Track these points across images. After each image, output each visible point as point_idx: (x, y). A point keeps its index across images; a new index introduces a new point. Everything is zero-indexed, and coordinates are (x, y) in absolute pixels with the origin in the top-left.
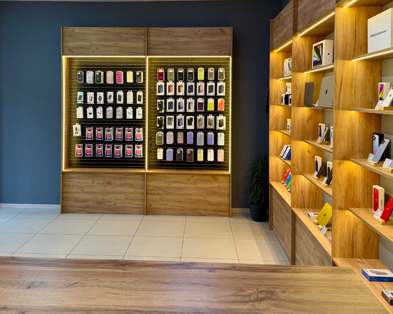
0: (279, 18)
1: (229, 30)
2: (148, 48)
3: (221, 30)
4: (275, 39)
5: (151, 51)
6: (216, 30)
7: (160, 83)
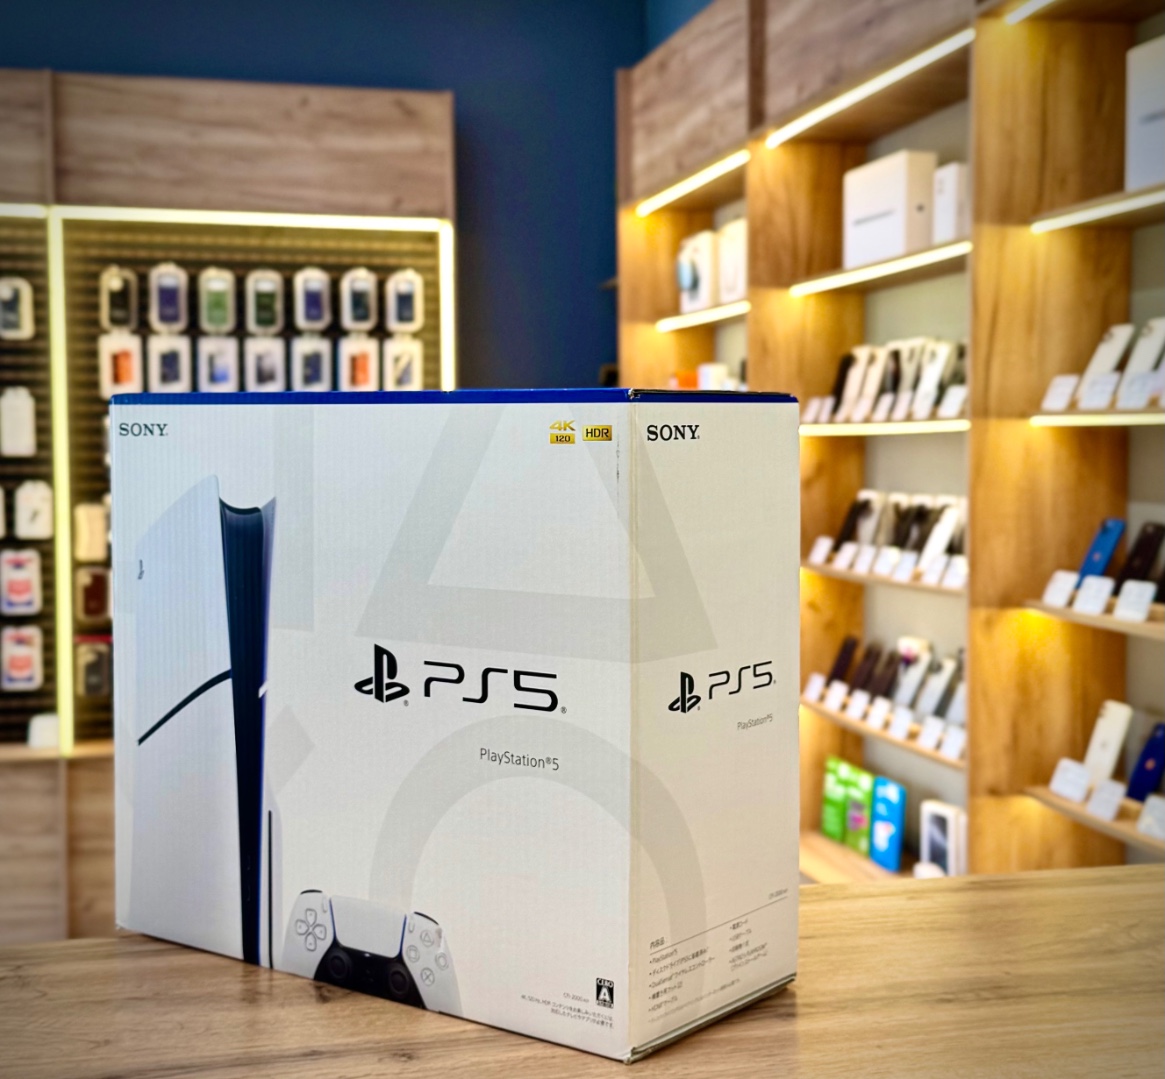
0: (663, 66)
1: (437, 108)
2: (60, 173)
3: (400, 104)
4: (642, 154)
5: (73, 186)
6: (378, 102)
7: (117, 341)
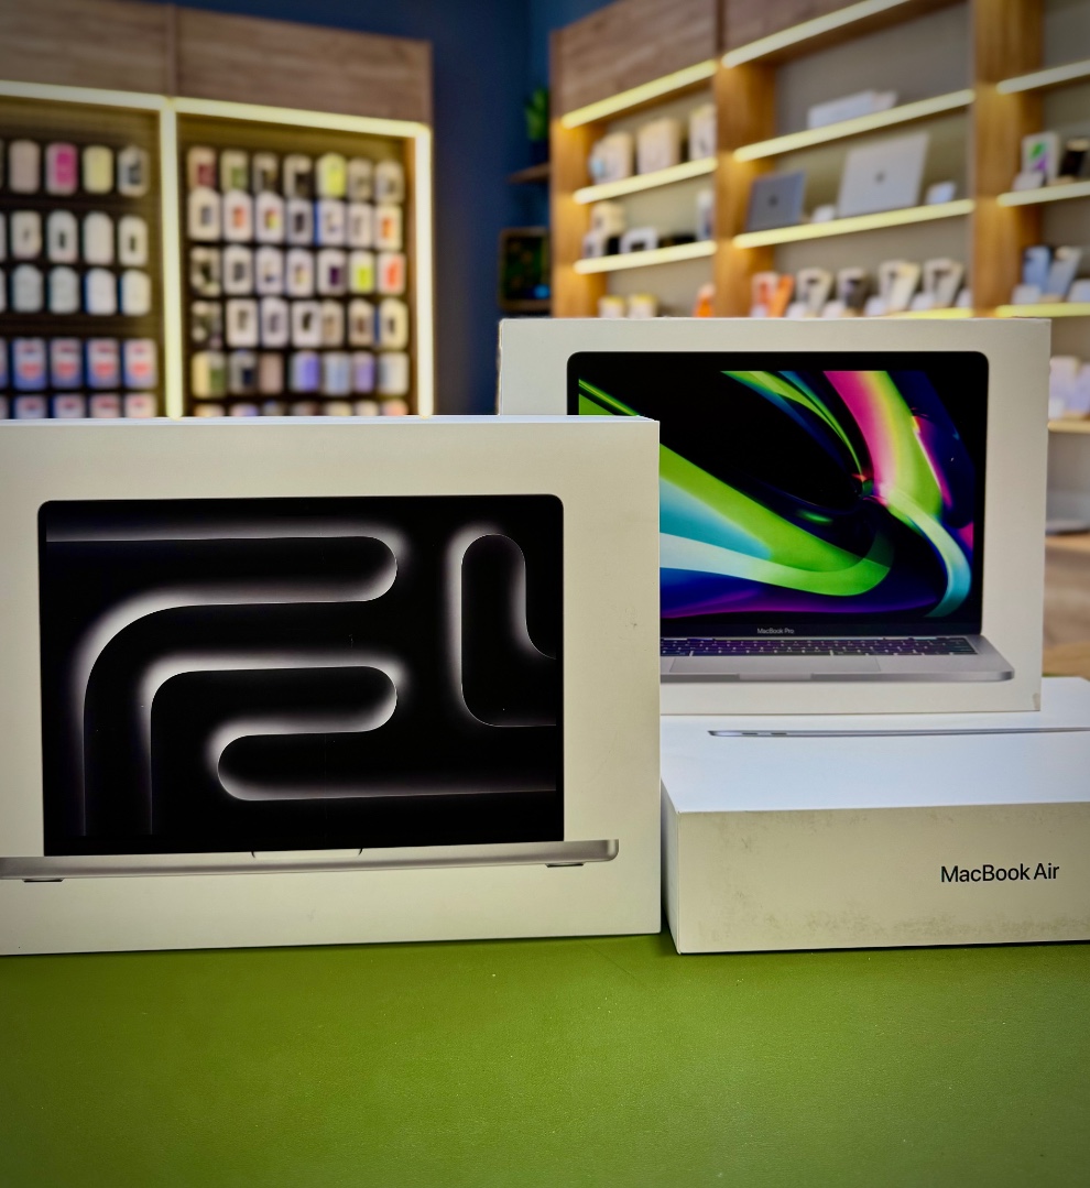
1: (419, 53)
3: (396, 47)
7: (202, 197)
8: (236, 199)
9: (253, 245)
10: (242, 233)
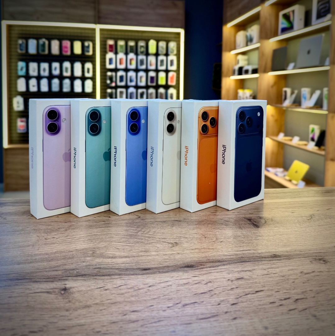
3: (173, 3)
5: (102, 20)
6: (168, 2)
8: (121, 55)
9: (126, 70)
10: (123, 66)
